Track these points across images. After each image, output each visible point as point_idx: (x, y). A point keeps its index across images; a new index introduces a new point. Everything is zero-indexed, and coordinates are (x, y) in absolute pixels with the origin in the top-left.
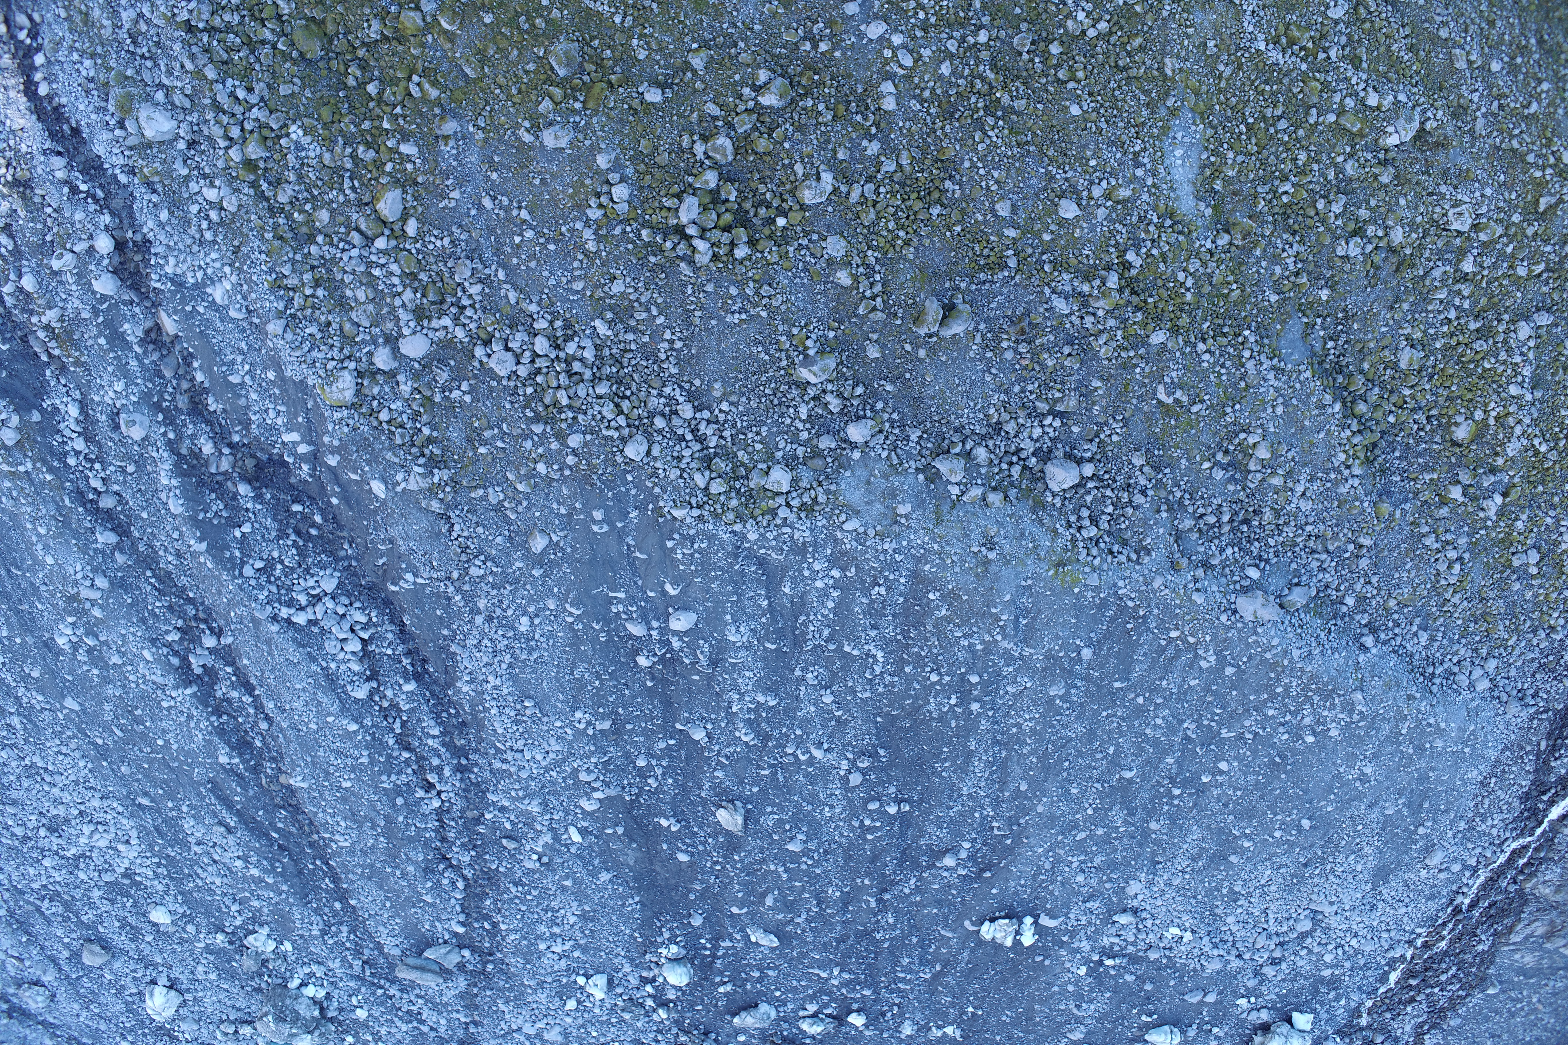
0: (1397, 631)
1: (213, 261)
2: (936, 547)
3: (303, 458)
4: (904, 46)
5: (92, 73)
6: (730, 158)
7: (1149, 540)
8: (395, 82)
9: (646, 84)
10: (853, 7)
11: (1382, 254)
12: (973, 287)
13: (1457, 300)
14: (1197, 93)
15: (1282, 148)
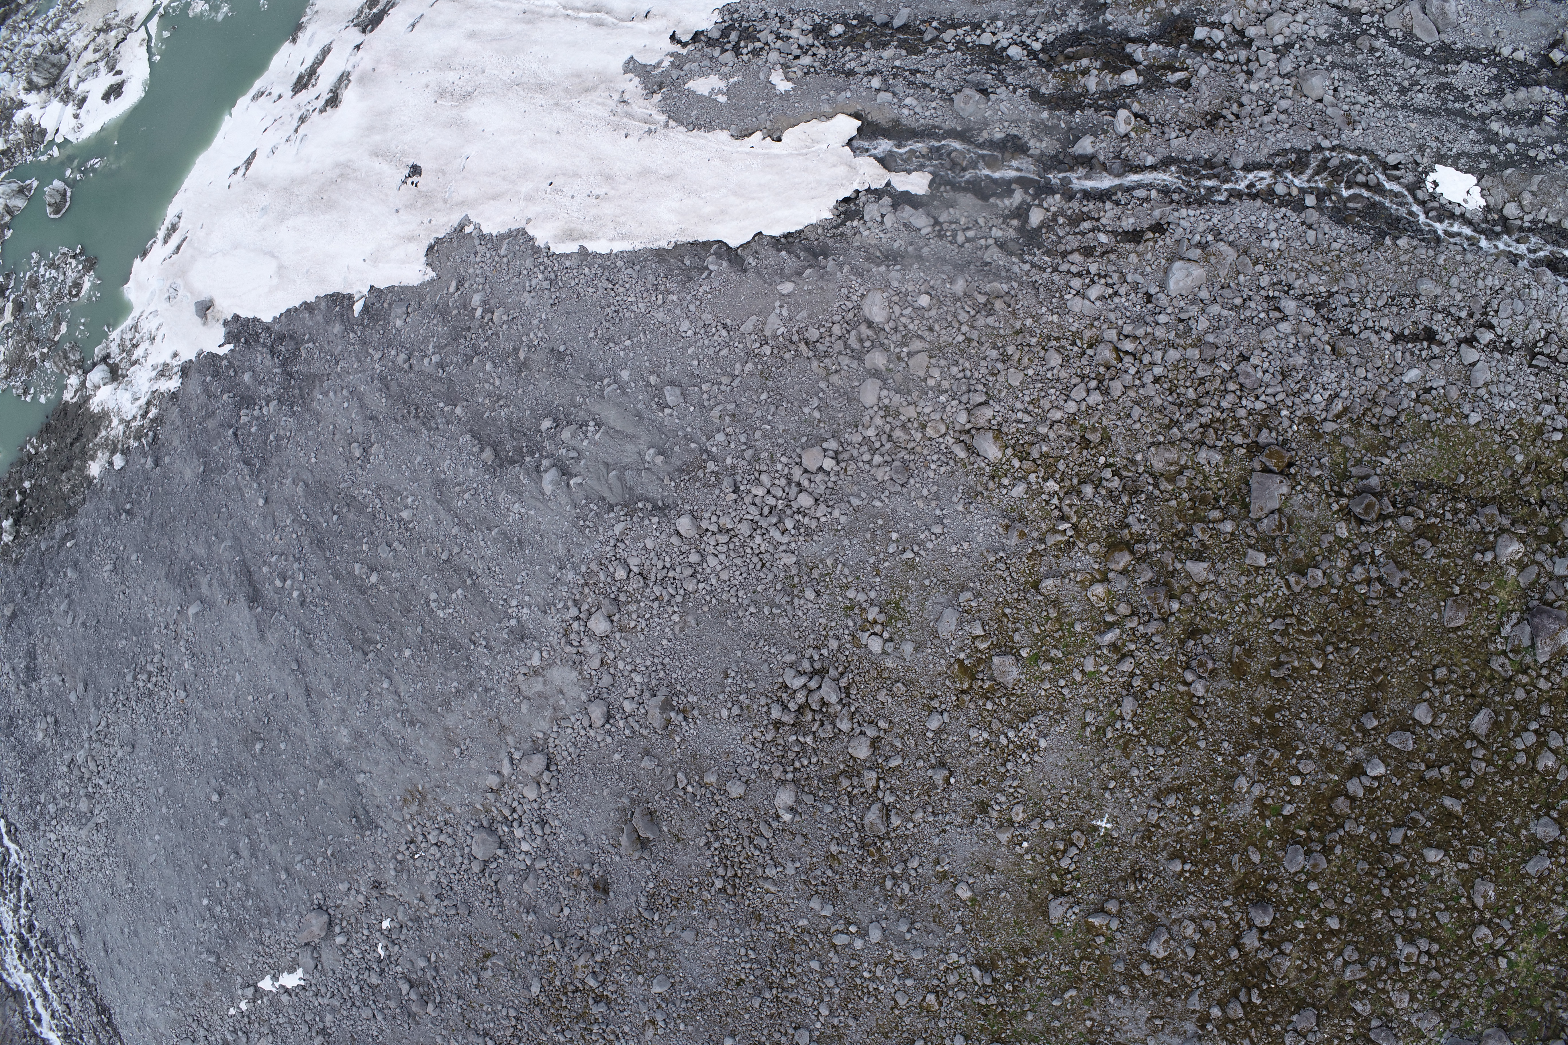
4: (851, 946)
5: (1265, 243)
6: (851, 750)
7: (405, 877)
8: (1081, 513)
9: (947, 720)
10: (903, 928)
12: (648, 872)
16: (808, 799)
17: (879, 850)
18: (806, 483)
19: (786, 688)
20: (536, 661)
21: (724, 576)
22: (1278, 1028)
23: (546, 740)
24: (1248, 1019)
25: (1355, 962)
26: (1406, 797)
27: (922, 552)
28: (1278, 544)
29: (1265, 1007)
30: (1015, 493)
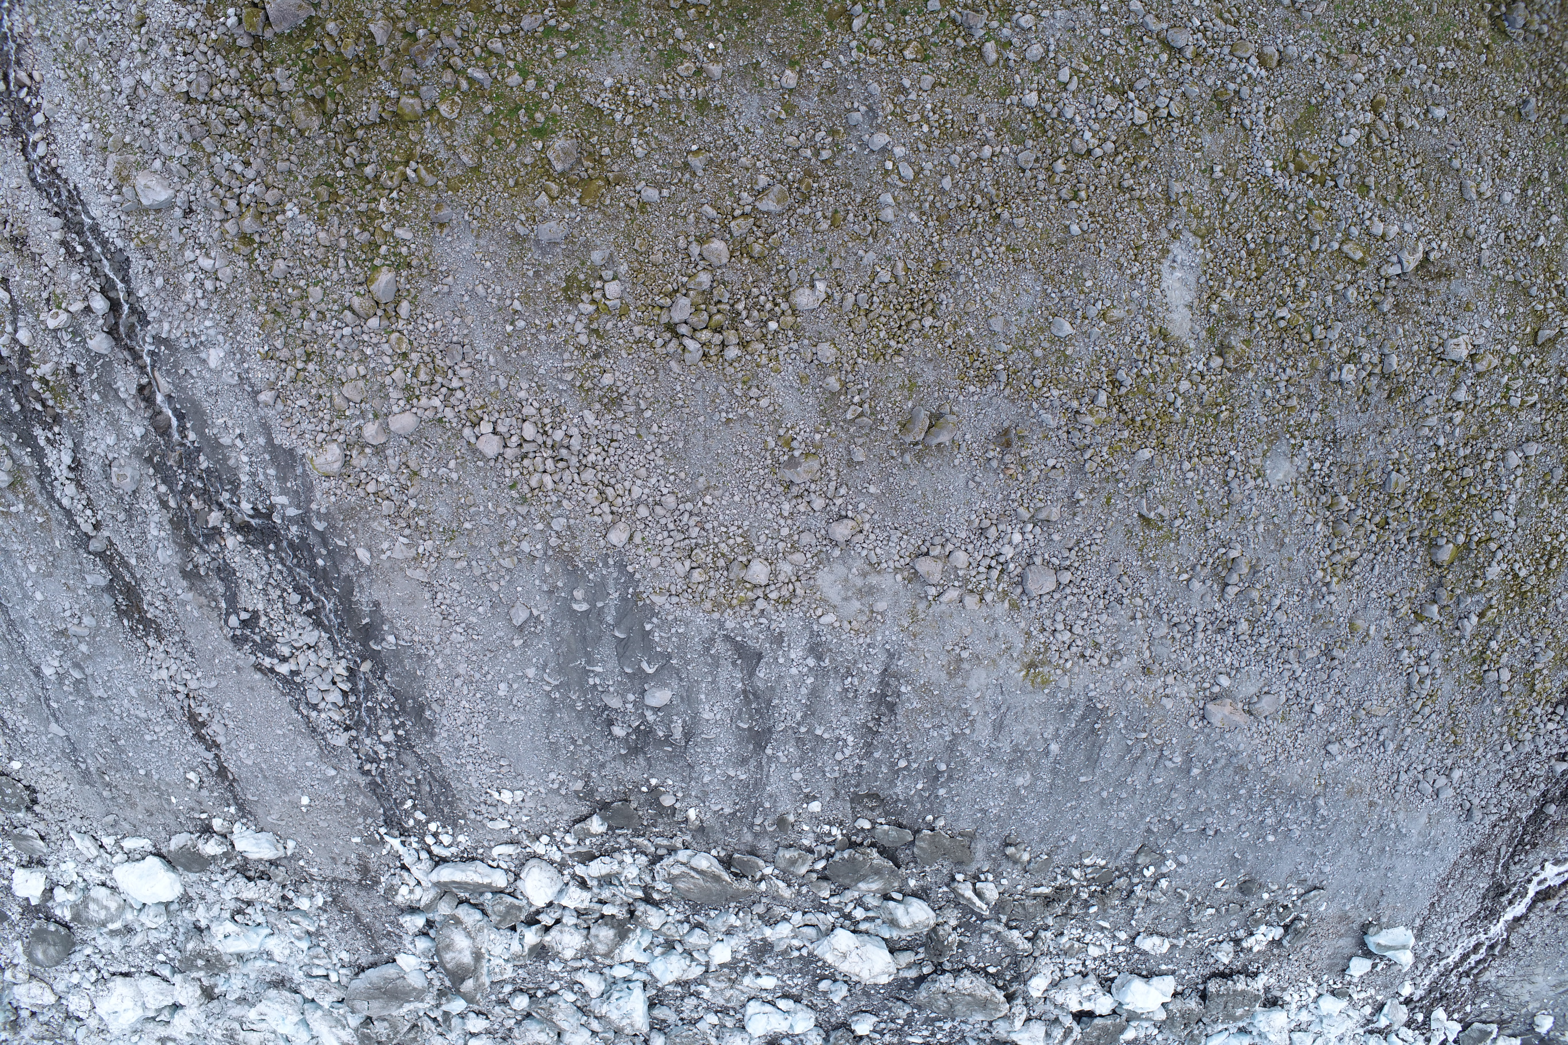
0: (1364, 739)
1: (207, 328)
2: (910, 644)
3: (291, 520)
4: (906, 158)
5: (90, 137)
6: (725, 261)
7: (1121, 646)
8: (391, 165)
9: (643, 183)
10: (856, 116)
11: (1375, 381)
12: (961, 398)
13: (1447, 427)
14: (1199, 216)
15: (1282, 274)
16: (793, 275)
17: (800, 182)
18: (514, 439)
19: (704, 355)
20: (831, 619)
21: (643, 472)
23: (901, 570)
27: (508, 294)
30: (408, 236)
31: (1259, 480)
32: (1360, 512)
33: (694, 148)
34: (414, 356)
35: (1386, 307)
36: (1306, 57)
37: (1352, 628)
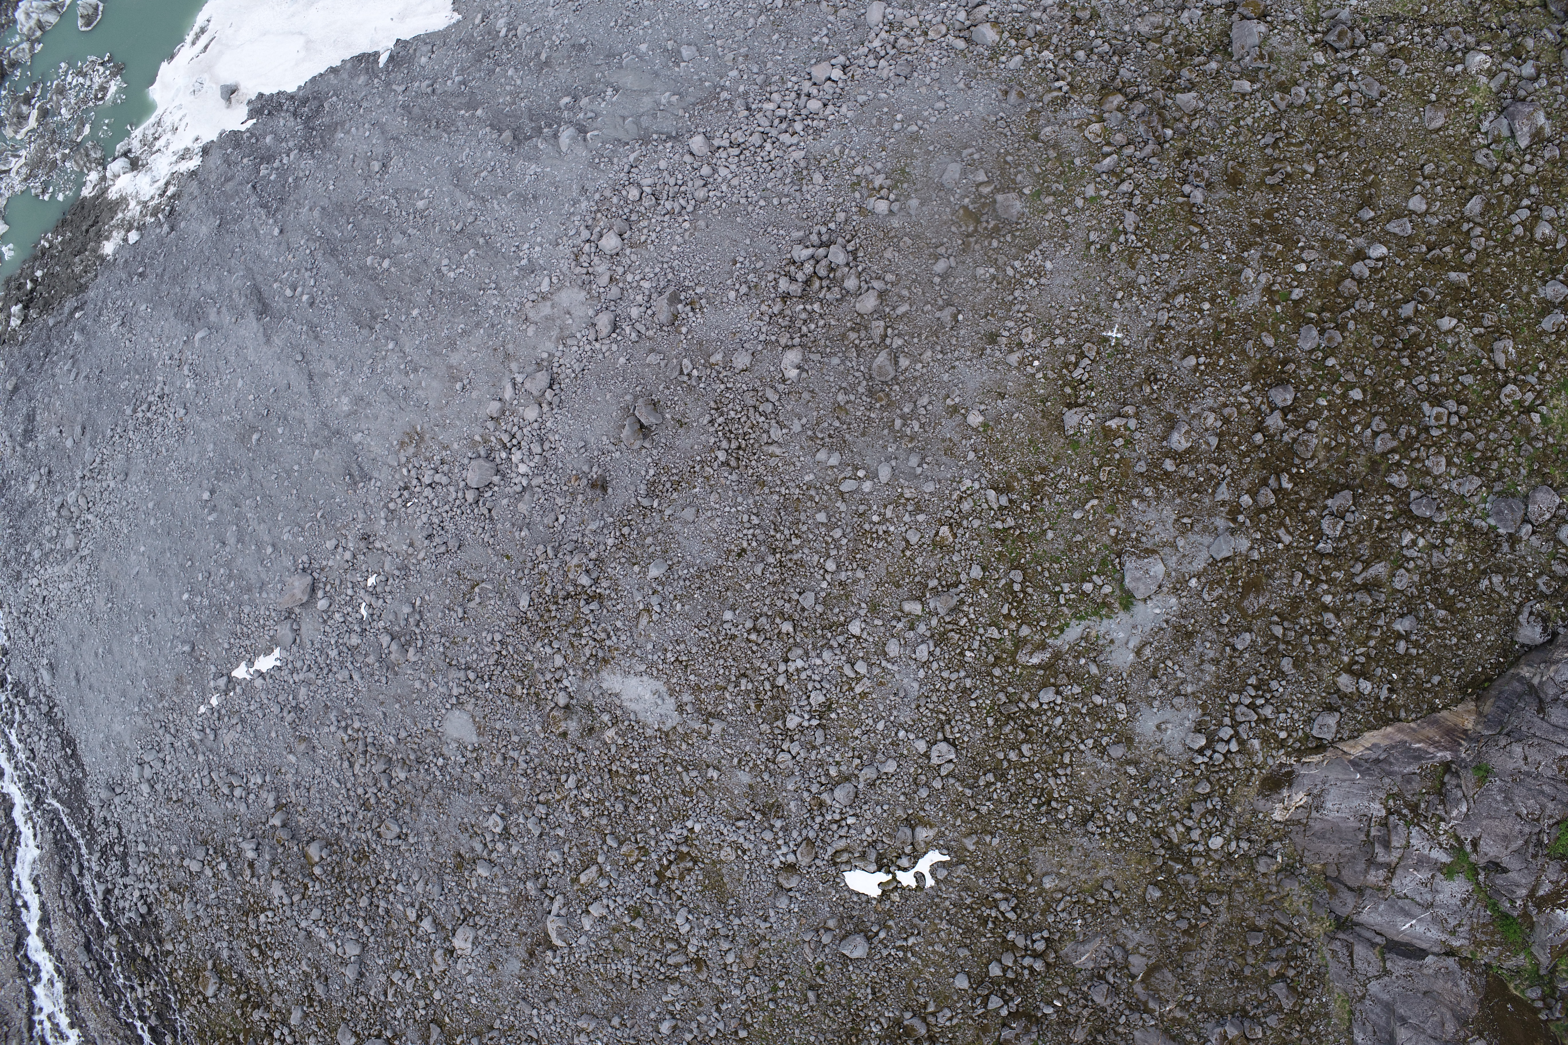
4: (859, 490)
6: (858, 307)
9: (953, 264)
10: (914, 461)
11: (479, 847)
12: (649, 460)
13: (407, 899)
14: (685, 737)
15: (602, 796)
16: (816, 357)
17: (888, 395)
18: (814, 91)
19: (794, 262)
20: (545, 287)
21: (735, 182)
22: (1313, 512)
23: (551, 362)
24: (1280, 508)
25: (1384, 431)
26: (1412, 274)
27: (926, 126)
28: (1261, 75)
29: (1296, 493)
30: (1012, 65)
31: (454, 700)
32: (385, 785)
33: (960, 317)
34: (922, 39)
35: (529, 885)
36: (772, 913)
37: (302, 739)
